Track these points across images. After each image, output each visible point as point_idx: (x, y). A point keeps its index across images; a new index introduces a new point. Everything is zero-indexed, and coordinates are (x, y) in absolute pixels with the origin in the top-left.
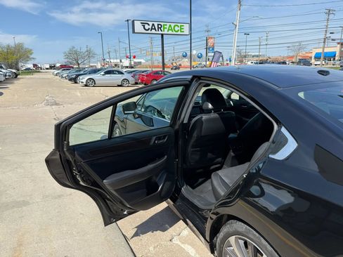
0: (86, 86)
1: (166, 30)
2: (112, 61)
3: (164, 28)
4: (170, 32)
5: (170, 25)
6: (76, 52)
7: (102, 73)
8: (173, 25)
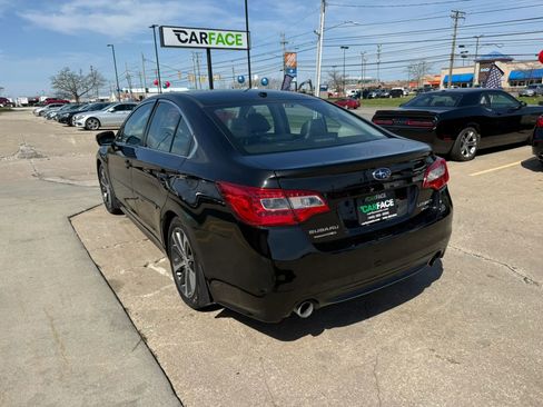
0: (86, 129)
1: (214, 42)
2: (134, 90)
3: (211, 39)
4: (220, 45)
5: (220, 35)
6: (72, 78)
7: (111, 109)
8: (224, 34)
